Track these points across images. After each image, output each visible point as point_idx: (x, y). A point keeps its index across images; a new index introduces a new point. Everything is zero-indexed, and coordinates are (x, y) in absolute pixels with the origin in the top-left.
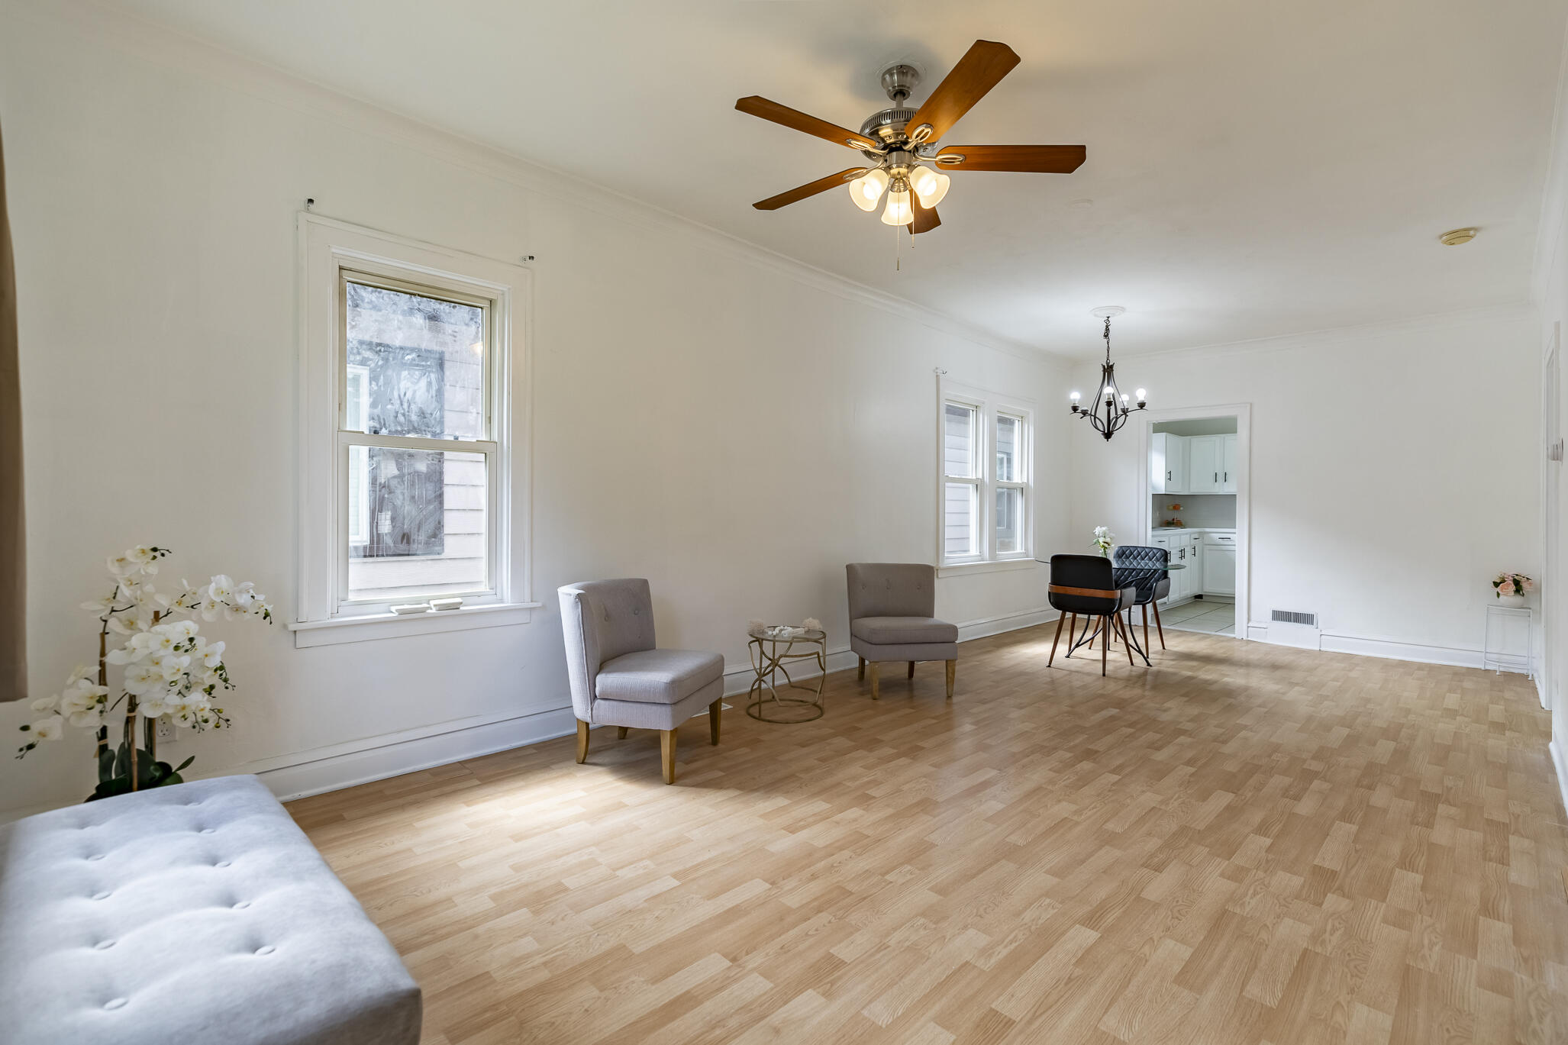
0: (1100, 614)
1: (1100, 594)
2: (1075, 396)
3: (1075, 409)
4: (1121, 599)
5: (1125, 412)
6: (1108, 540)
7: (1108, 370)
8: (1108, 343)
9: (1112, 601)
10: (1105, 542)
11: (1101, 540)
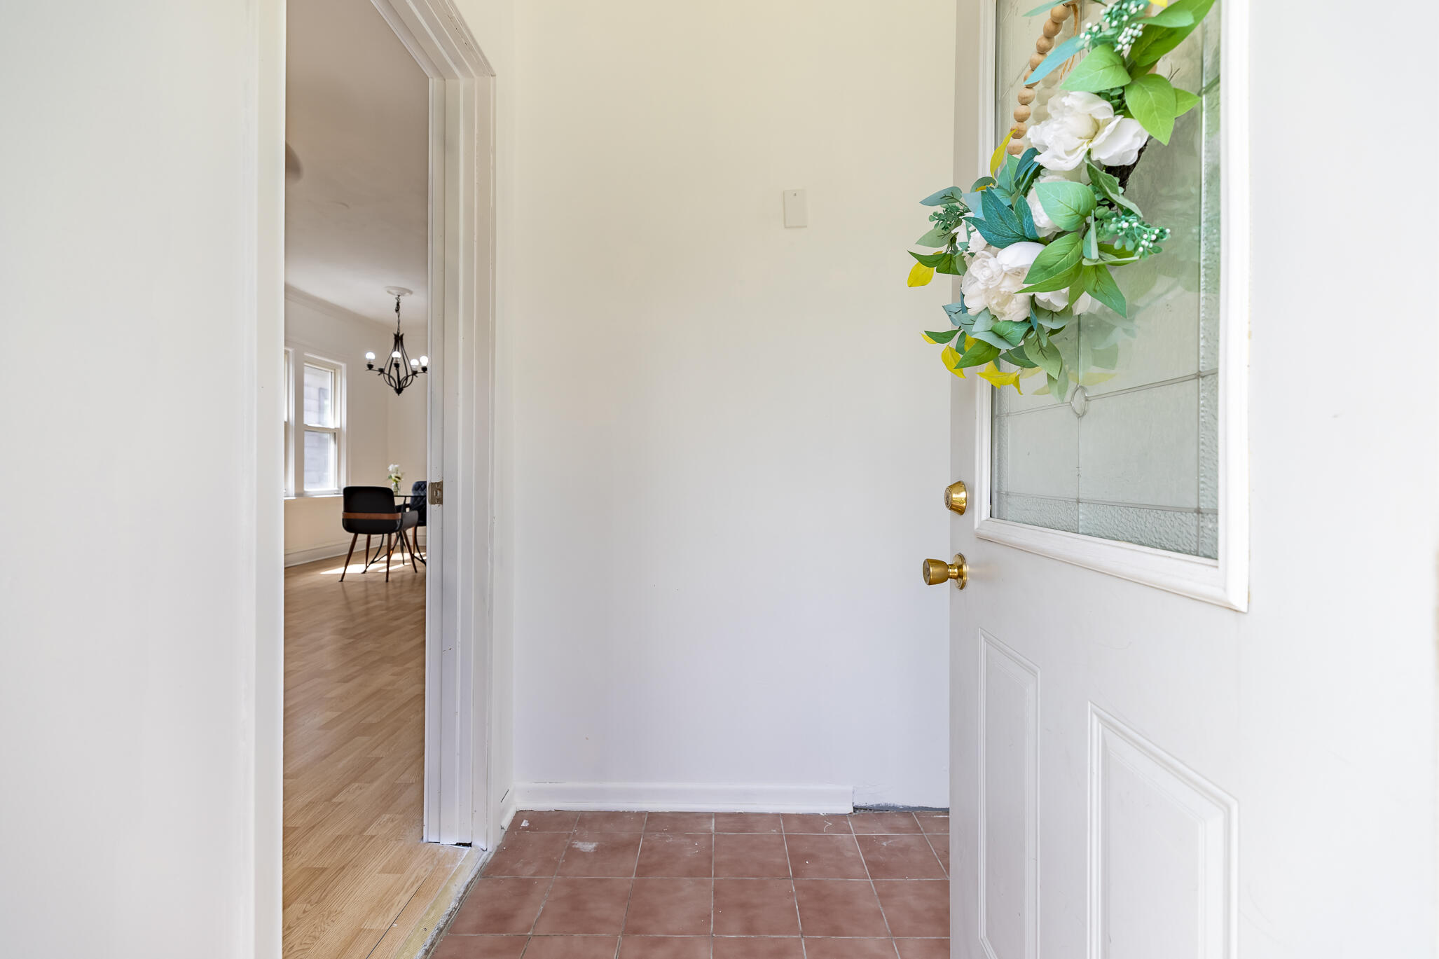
0: (383, 533)
1: (386, 516)
2: (370, 356)
3: (370, 367)
4: (402, 520)
5: (415, 373)
6: (399, 475)
7: (399, 340)
8: (399, 316)
9: (394, 522)
10: (396, 477)
11: (393, 476)
